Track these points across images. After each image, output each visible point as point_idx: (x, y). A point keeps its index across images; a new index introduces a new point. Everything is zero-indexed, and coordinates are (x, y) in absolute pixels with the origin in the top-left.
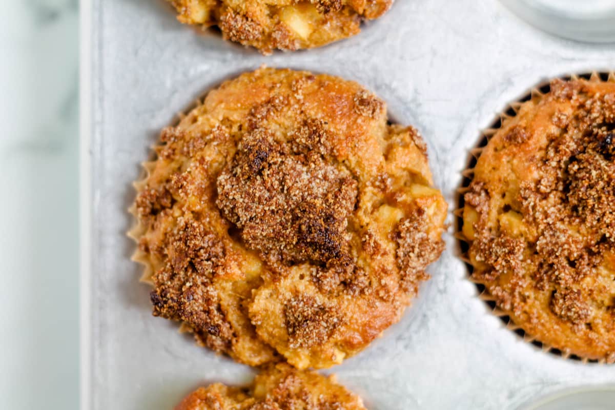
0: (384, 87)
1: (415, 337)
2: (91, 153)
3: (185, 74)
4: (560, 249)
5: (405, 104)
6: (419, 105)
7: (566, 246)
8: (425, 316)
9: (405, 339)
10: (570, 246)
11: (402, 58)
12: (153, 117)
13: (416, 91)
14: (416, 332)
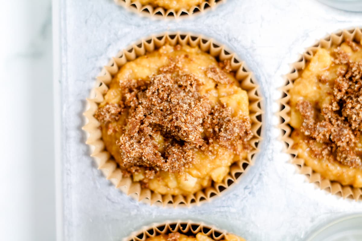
0: (233, 40)
1: (255, 187)
2: (60, 82)
3: (116, 34)
4: (344, 137)
5: (246, 49)
6: (254, 50)
7: (348, 136)
8: (261, 174)
9: (249, 188)
10: (350, 136)
11: (244, 22)
12: (97, 60)
13: (252, 42)
14: (256, 184)
